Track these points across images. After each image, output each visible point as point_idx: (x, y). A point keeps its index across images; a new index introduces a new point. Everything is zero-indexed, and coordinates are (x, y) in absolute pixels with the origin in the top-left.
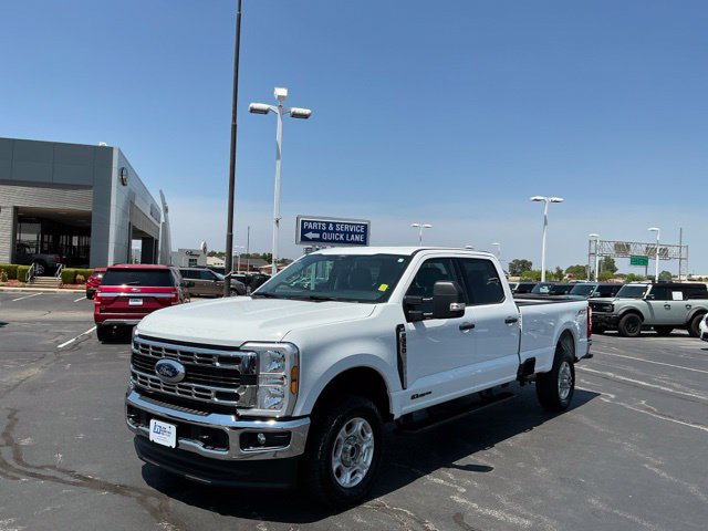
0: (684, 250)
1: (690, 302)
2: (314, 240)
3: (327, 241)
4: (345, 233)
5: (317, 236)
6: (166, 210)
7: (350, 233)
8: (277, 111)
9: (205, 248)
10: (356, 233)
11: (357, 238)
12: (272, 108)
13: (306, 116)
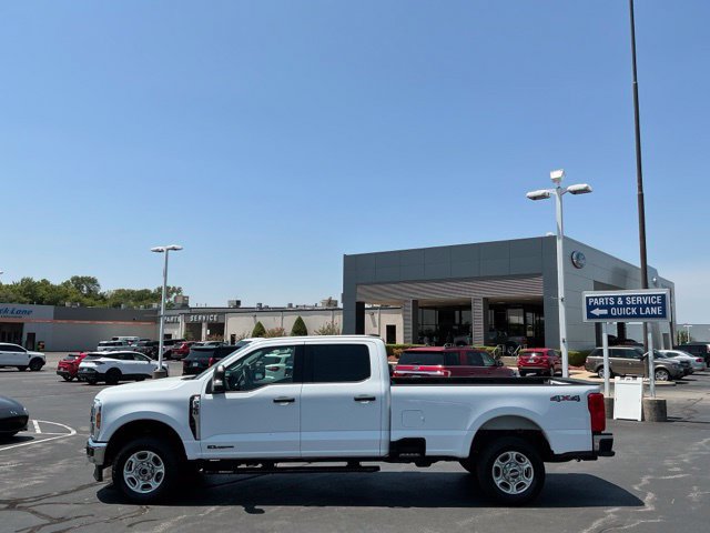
2: (602, 316)
3: (617, 317)
4: (638, 306)
5: (605, 312)
7: (644, 306)
10: (650, 306)
11: (654, 311)
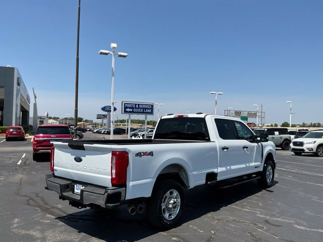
0: (263, 114)
1: (281, 135)
2: (130, 112)
3: (136, 112)
5: (131, 110)
6: (36, 97)
7: (146, 109)
8: (112, 54)
9: (47, 115)
10: (148, 109)
11: (149, 111)
12: (110, 52)
13: (125, 56)
